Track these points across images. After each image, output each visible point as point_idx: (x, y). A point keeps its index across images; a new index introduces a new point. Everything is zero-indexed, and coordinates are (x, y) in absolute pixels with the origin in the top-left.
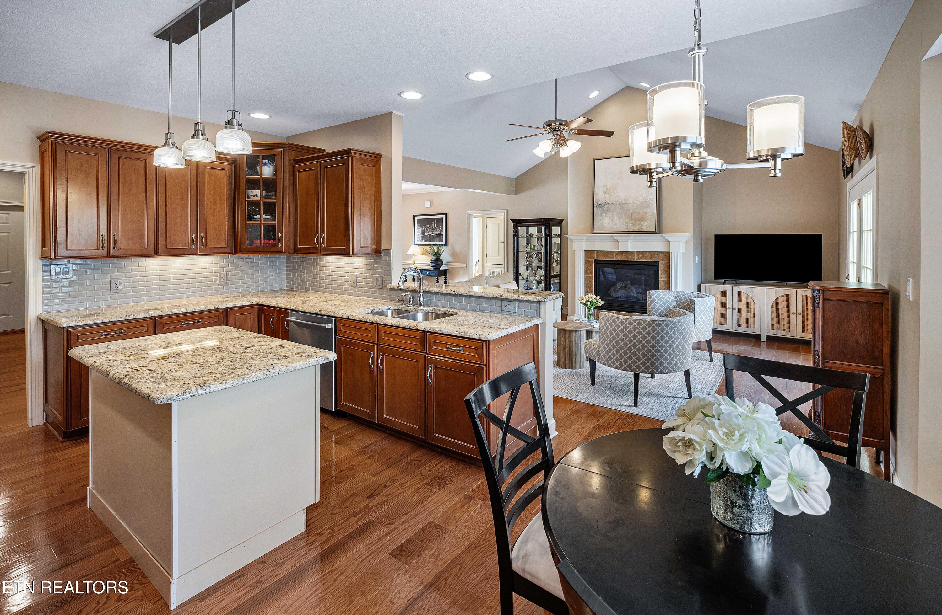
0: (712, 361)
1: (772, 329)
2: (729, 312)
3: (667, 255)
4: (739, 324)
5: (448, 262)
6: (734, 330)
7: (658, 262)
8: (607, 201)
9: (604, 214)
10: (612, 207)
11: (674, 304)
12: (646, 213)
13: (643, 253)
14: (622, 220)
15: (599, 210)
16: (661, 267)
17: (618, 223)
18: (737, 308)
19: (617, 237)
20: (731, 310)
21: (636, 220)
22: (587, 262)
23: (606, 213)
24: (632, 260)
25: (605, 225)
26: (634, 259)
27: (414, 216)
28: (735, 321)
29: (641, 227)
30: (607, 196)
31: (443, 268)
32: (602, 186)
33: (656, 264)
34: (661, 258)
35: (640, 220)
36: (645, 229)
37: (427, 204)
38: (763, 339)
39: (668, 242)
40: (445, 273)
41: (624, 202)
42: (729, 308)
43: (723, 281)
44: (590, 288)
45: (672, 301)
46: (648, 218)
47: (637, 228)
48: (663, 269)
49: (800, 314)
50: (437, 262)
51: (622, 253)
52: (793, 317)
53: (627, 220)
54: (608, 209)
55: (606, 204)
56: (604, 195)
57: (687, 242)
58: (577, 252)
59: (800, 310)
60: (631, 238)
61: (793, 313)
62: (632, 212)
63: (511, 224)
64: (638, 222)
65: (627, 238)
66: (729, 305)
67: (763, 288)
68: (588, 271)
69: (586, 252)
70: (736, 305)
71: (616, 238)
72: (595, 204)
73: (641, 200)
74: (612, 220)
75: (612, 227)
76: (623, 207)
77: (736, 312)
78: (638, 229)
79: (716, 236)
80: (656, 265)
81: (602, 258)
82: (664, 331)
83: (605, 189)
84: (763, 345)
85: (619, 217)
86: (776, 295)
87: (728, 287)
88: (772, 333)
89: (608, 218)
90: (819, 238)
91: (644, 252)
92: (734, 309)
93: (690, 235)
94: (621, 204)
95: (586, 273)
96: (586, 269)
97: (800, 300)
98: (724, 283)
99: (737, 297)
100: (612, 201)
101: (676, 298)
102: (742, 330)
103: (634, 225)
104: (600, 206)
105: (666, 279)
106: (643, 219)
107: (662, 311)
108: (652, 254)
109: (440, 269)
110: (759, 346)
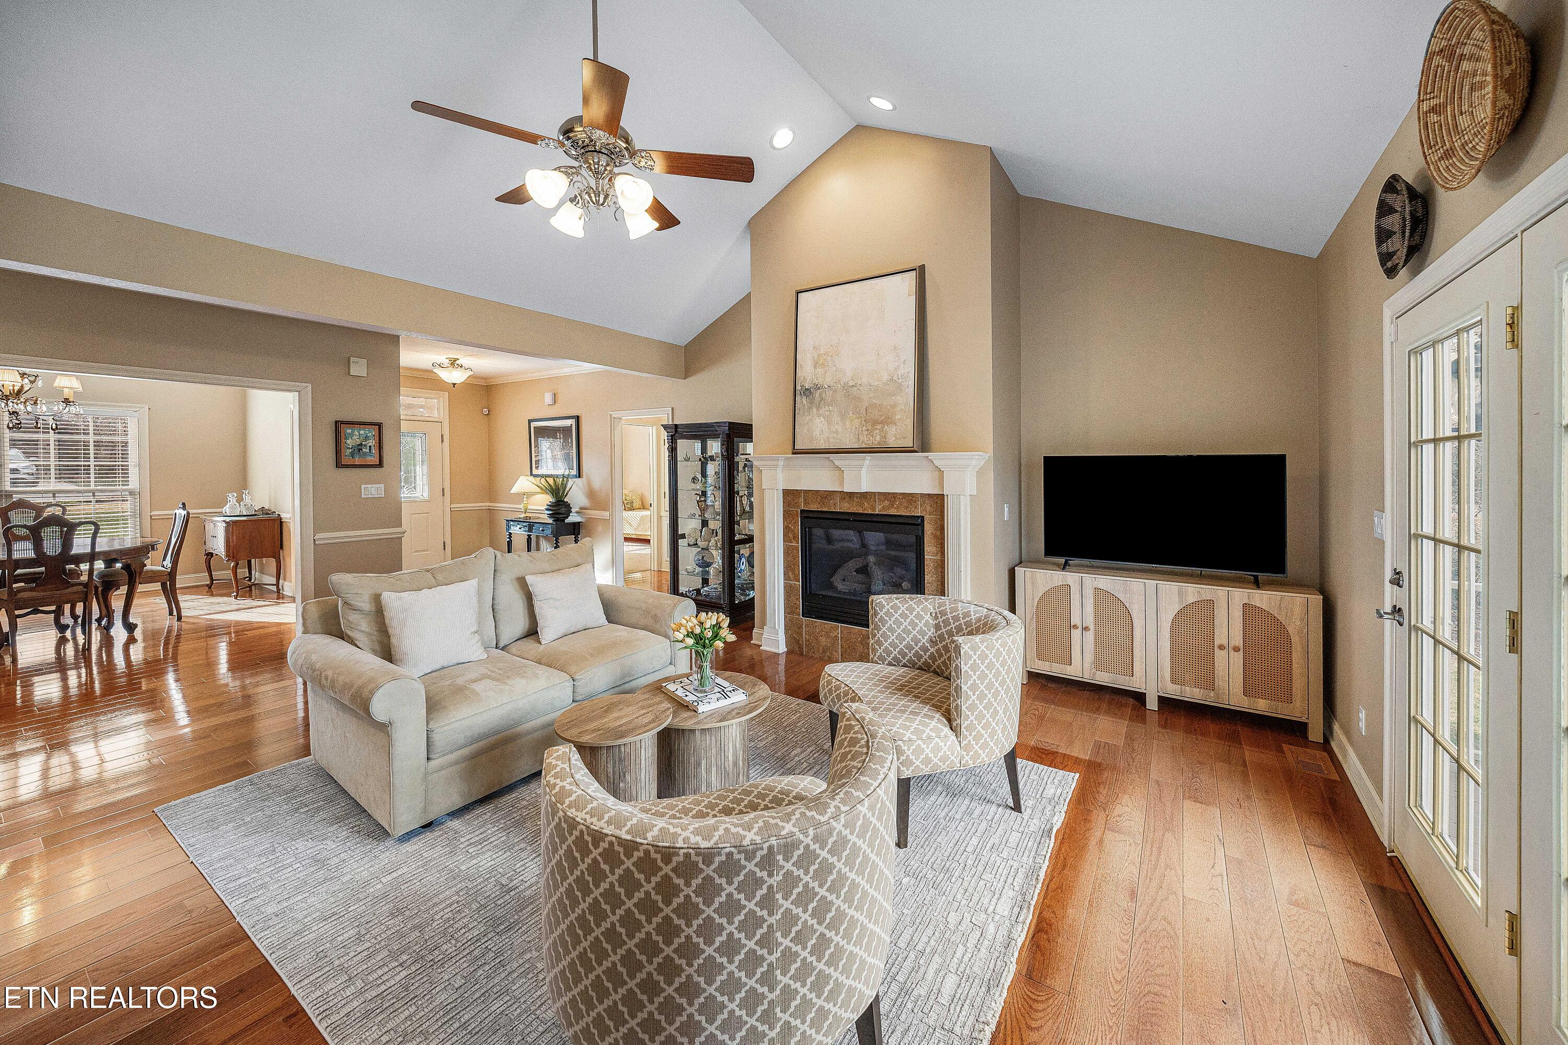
0: (1017, 808)
1: (1173, 681)
2: (1076, 634)
3: (938, 501)
4: (1099, 664)
5: (581, 508)
6: (1087, 678)
7: (923, 517)
8: (820, 381)
9: (815, 409)
10: (829, 393)
11: (930, 634)
12: (894, 406)
13: (891, 497)
14: (848, 424)
15: (805, 402)
16: (929, 529)
17: (840, 430)
18: (1092, 627)
19: (838, 459)
20: (1079, 631)
21: (875, 423)
22: (787, 515)
23: (818, 408)
24: (870, 512)
25: (817, 433)
26: (874, 509)
27: (530, 421)
28: (1089, 657)
29: (885, 437)
30: (820, 371)
31: (573, 518)
32: (811, 348)
33: (916, 523)
34: (928, 508)
35: (882, 423)
36: (892, 442)
37: (548, 398)
38: (1152, 704)
39: (941, 472)
40: (575, 530)
41: (851, 384)
42: (1075, 627)
43: (1062, 560)
44: (793, 571)
45: (925, 625)
46: (898, 417)
47: (875, 440)
48: (932, 534)
49: (1236, 649)
50: (560, 508)
51: (851, 495)
52: (1220, 655)
53: (856, 422)
54: (822, 399)
55: (817, 387)
56: (815, 367)
57: (980, 474)
58: (767, 493)
59: (1238, 640)
60: (867, 462)
61: (1221, 647)
62: (867, 405)
63: (664, 435)
64: (879, 427)
65: (855, 463)
66: (1075, 620)
67: (1151, 583)
68: (791, 535)
69: (787, 493)
70: (1090, 621)
71: (837, 463)
72: (798, 388)
73: (885, 377)
74: (829, 423)
75: (828, 438)
76: (850, 392)
77: (1090, 636)
78: (879, 443)
79: (1048, 461)
80: (918, 525)
81: (814, 507)
82: (718, 901)
83: (816, 355)
84: (1153, 719)
85: (843, 417)
86: (1181, 601)
87: (1071, 578)
88: (1173, 691)
89: (823, 419)
90: (1276, 464)
91: (894, 495)
92: (1086, 629)
93: (987, 456)
94: (847, 388)
95: (786, 538)
96: (787, 530)
97: (1237, 614)
98: (1064, 567)
99: (1092, 600)
100: (828, 380)
101: (936, 618)
102: (1103, 678)
103: (870, 433)
104: (807, 392)
105: (938, 557)
106: (888, 420)
107: (902, 653)
108: (910, 498)
109: (566, 521)
110: (1143, 720)
